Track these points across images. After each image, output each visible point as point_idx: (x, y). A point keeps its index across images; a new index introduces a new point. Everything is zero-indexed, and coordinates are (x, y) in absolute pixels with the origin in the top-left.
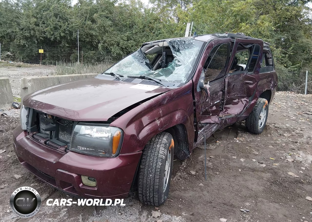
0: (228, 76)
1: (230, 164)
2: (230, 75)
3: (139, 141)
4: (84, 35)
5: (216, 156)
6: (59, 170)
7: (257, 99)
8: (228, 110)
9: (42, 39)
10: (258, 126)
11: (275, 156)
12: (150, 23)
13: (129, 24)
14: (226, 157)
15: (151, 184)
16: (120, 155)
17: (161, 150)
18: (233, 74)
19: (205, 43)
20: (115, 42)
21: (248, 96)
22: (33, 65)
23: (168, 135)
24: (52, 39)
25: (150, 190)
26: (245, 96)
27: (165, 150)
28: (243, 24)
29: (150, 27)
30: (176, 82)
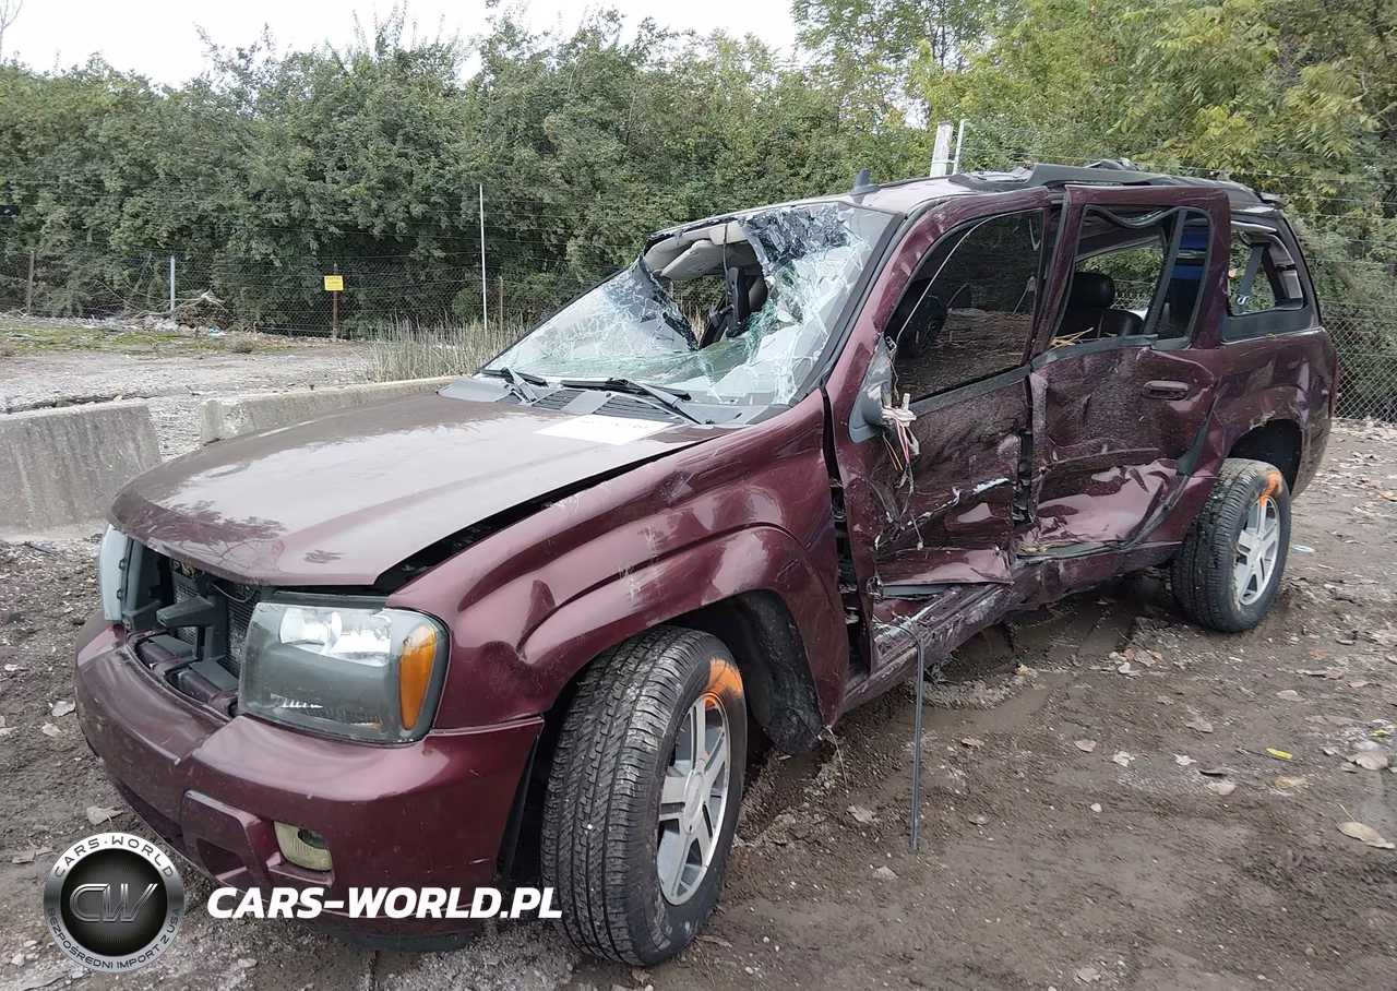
0: (1049, 360)
1: (1057, 779)
2: (1055, 358)
3: (526, 672)
4: (509, 208)
5: (992, 738)
6: (194, 795)
7: (1214, 463)
8: (1067, 518)
9: (337, 231)
10: (1230, 594)
11: (1299, 741)
12: (793, 135)
13: (696, 146)
14: (1047, 745)
15: (591, 867)
16: (432, 733)
17: (640, 713)
18: (1076, 353)
19: (898, 219)
20: (639, 230)
21: (1173, 452)
22: (302, 340)
23: (691, 641)
24: (376, 232)
25: (588, 896)
26: (1154, 451)
27: (663, 709)
28: (1214, 111)
29: (790, 152)
30: (751, 403)
